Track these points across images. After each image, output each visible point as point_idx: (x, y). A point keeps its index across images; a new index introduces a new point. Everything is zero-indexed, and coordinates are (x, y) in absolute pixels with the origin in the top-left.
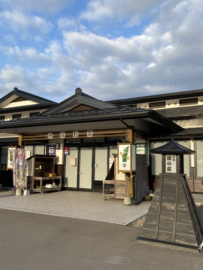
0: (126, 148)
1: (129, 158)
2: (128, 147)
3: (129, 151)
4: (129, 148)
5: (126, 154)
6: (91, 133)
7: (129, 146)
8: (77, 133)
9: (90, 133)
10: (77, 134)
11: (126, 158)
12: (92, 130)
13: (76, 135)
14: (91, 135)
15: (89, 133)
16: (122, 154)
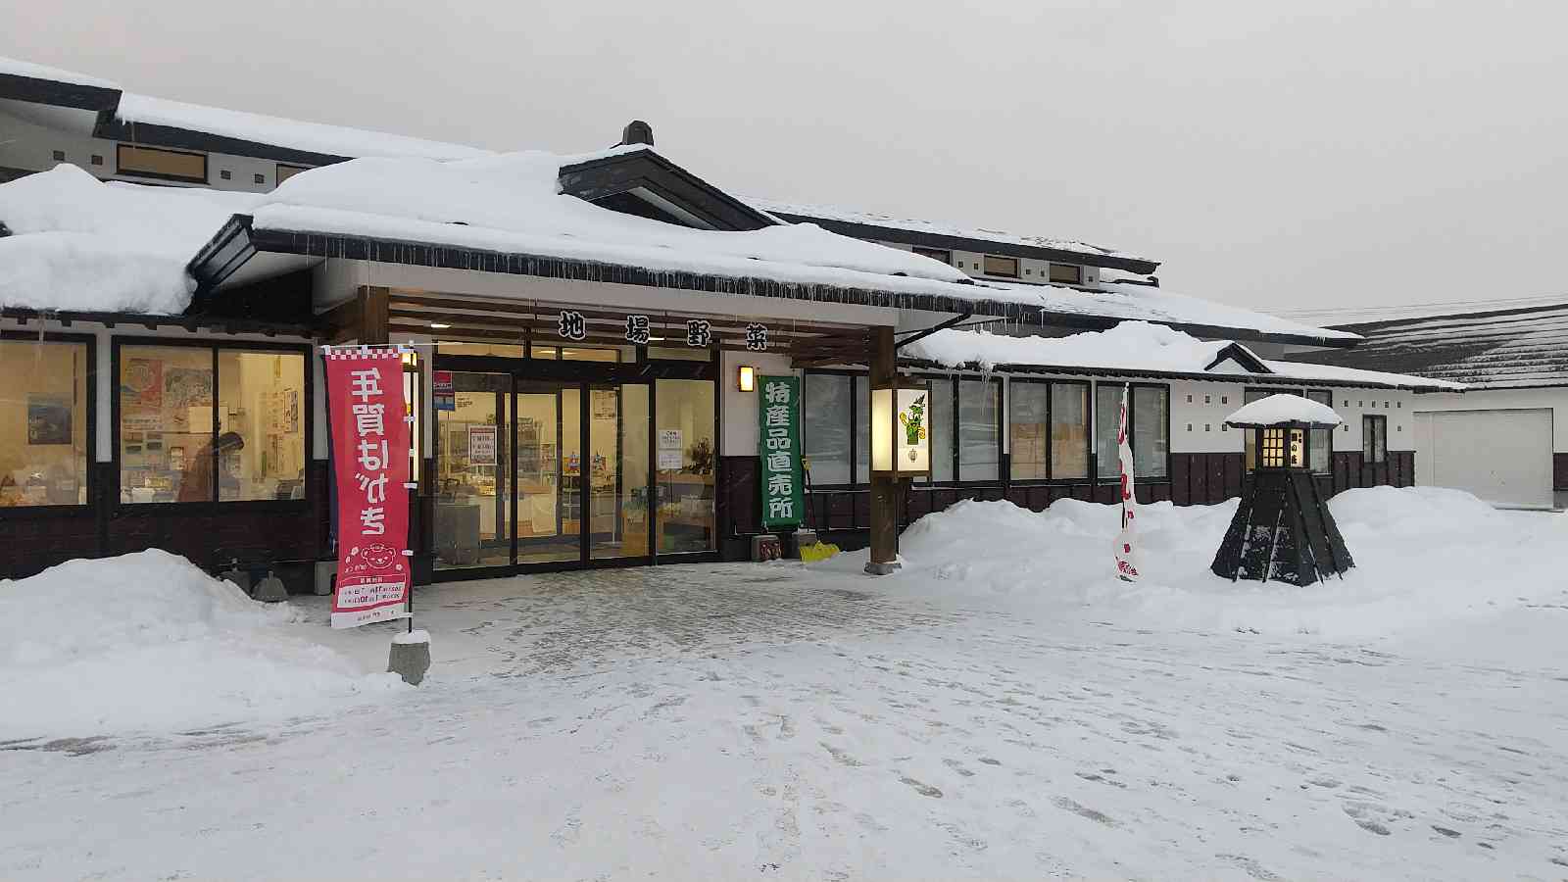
0: (916, 402)
1: (923, 433)
2: (923, 398)
3: (926, 410)
4: (926, 401)
5: (916, 419)
6: (763, 335)
7: (925, 393)
8: (703, 327)
9: (756, 336)
10: (704, 331)
11: (917, 432)
12: (763, 324)
13: (700, 337)
14: (762, 341)
15: (753, 335)
16: (907, 421)
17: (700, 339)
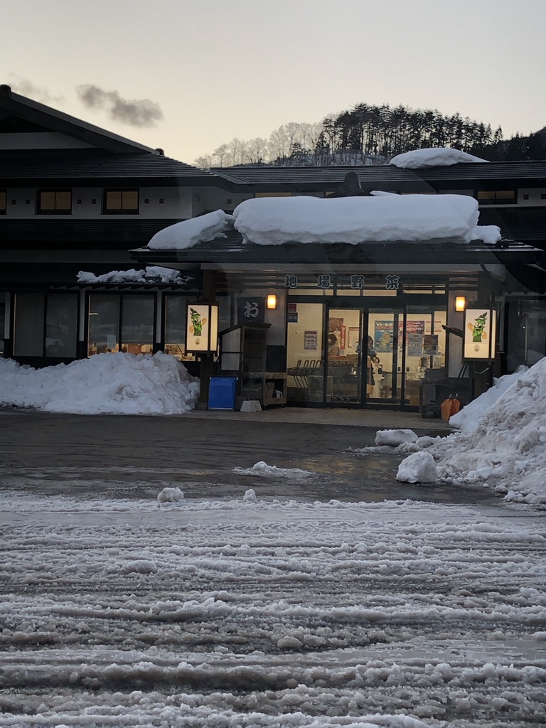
0: (481, 317)
1: (486, 335)
2: (486, 314)
3: (488, 322)
4: (488, 316)
5: (480, 327)
6: (396, 281)
7: (488, 311)
9: (392, 282)
10: (361, 280)
11: (480, 335)
13: (358, 283)
14: (395, 284)
15: (390, 281)
16: (473, 328)
17: (358, 285)
